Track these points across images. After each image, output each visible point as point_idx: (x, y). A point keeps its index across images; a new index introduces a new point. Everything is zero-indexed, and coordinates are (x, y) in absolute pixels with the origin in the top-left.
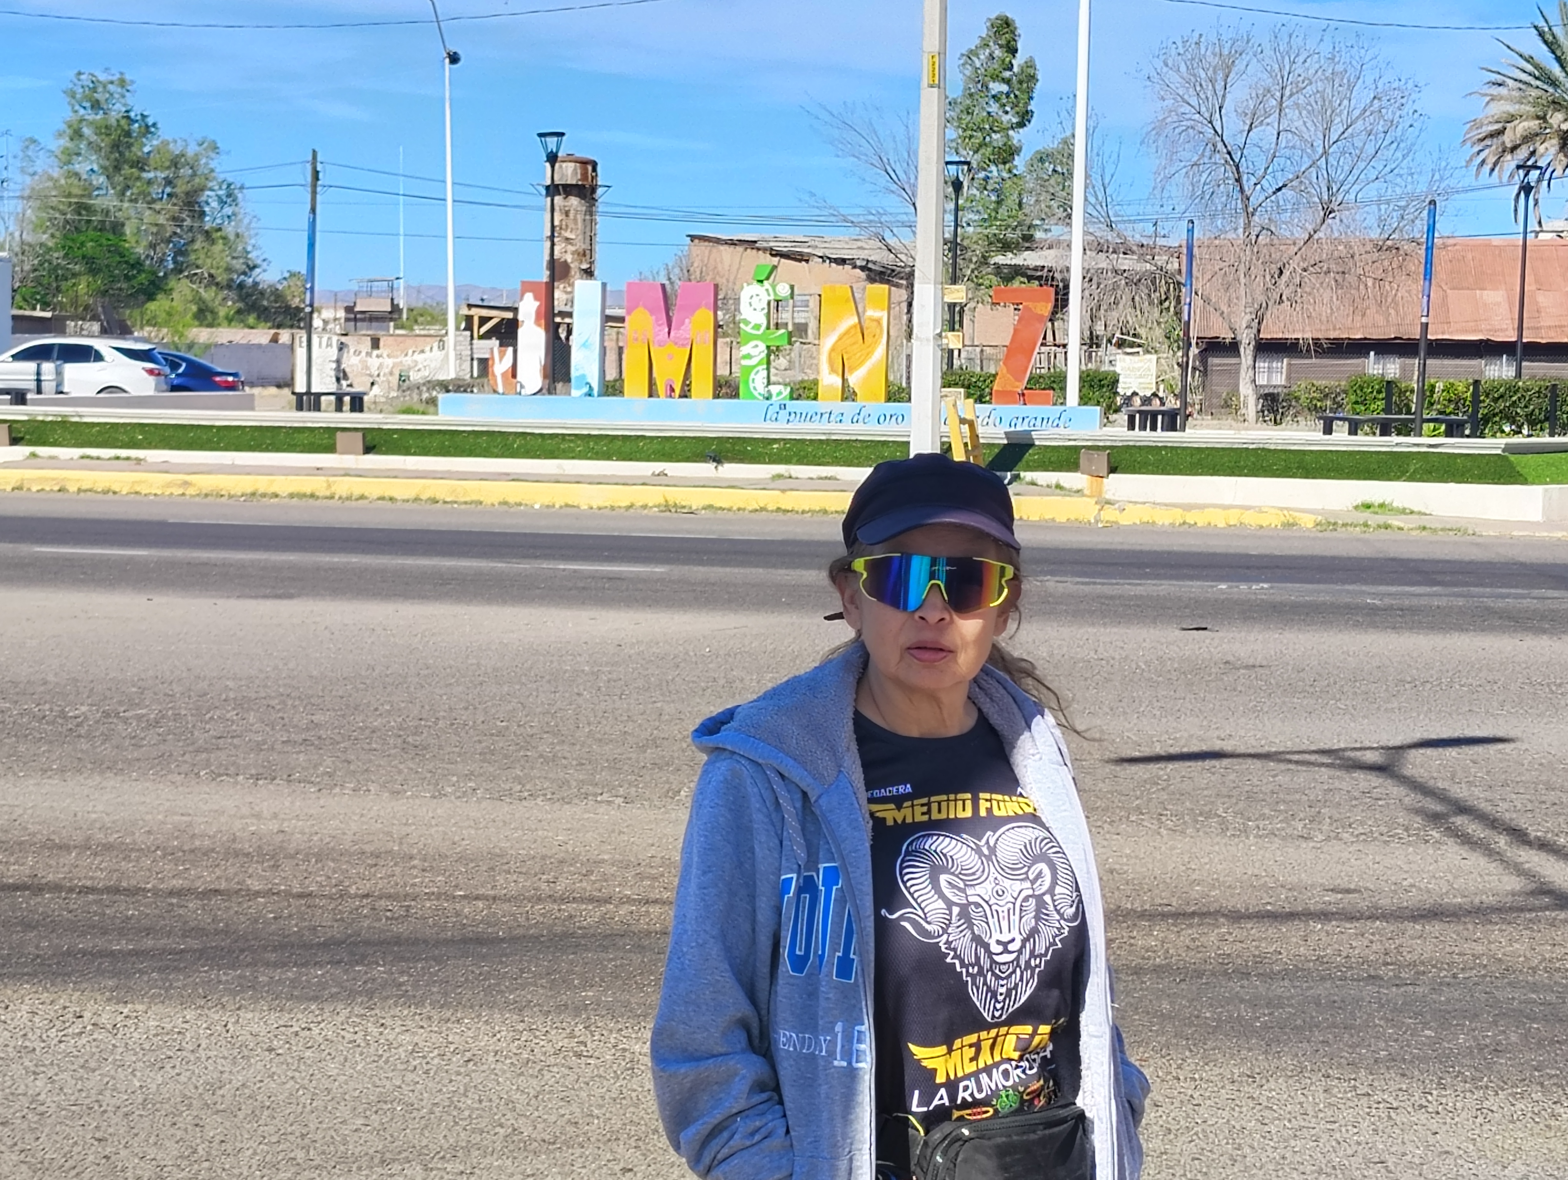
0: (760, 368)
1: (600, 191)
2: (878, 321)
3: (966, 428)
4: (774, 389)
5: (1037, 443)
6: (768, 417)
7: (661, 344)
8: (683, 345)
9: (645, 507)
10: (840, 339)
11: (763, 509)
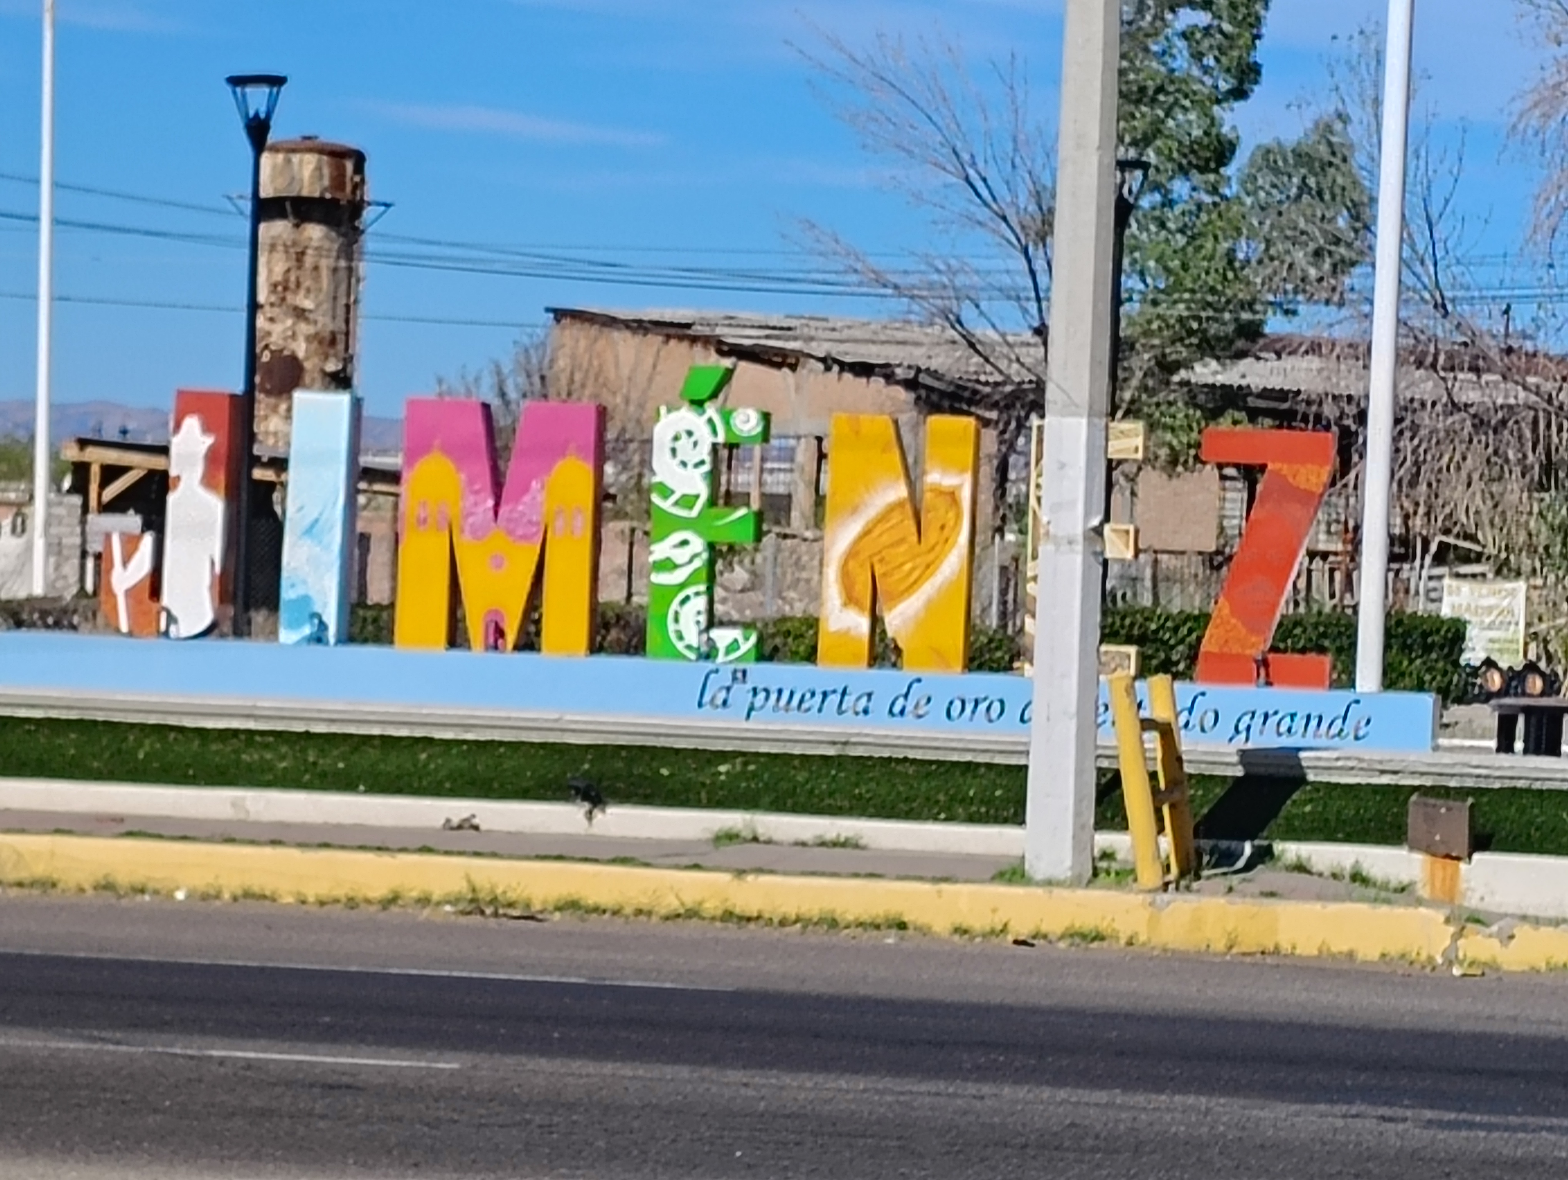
0: (690, 591)
1: (368, 214)
2: (952, 496)
3: (1153, 740)
4: (722, 637)
5: (1311, 777)
6: (707, 698)
7: (478, 533)
8: (525, 537)
9: (424, 901)
10: (866, 533)
11: (692, 914)
